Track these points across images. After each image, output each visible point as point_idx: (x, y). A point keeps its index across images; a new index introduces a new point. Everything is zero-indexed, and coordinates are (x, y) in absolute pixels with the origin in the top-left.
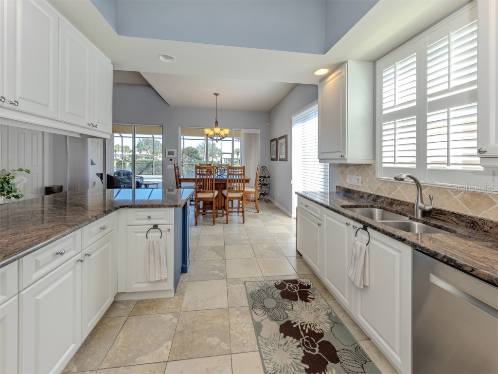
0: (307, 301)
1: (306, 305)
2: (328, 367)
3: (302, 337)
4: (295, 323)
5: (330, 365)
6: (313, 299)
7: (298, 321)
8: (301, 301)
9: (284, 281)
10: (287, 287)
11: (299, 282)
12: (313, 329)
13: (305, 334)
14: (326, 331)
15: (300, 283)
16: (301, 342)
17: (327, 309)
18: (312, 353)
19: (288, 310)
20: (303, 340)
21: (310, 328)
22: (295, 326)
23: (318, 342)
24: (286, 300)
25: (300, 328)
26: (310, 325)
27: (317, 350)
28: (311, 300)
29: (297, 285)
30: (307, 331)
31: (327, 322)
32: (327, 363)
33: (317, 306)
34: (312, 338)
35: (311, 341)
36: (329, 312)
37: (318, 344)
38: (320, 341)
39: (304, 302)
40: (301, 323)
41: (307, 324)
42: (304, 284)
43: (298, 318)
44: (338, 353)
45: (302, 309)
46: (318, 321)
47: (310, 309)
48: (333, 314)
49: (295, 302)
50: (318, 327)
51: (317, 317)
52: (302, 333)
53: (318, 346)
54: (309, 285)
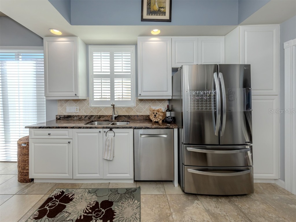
0: (71, 200)
1: (74, 202)
2: (113, 209)
3: (92, 216)
4: (81, 216)
5: (113, 208)
6: (73, 195)
7: (81, 213)
8: (68, 204)
9: (39, 208)
10: (48, 209)
11: (53, 197)
12: (91, 206)
13: (91, 213)
14: (97, 199)
15: (55, 197)
16: (94, 218)
17: (85, 191)
18: (103, 214)
19: (68, 217)
20: (94, 216)
21: (89, 208)
22: (82, 218)
23: (100, 208)
24: (58, 215)
25: (86, 214)
26: (88, 207)
27: (103, 210)
28: (73, 197)
29: (54, 199)
30: (90, 211)
31: (92, 196)
32: (111, 209)
33: (80, 195)
34: (96, 210)
35: (97, 211)
36: (88, 191)
37: (101, 208)
38: (100, 206)
39: (70, 202)
40: (83, 212)
41: (86, 209)
42: (58, 194)
43: (79, 212)
44: (109, 200)
45: (74, 206)
46: (89, 200)
47: (78, 201)
48: (90, 190)
49: (66, 209)
50: (92, 203)
51: (86, 199)
52: (89, 215)
53: (101, 209)
54: (61, 191)
